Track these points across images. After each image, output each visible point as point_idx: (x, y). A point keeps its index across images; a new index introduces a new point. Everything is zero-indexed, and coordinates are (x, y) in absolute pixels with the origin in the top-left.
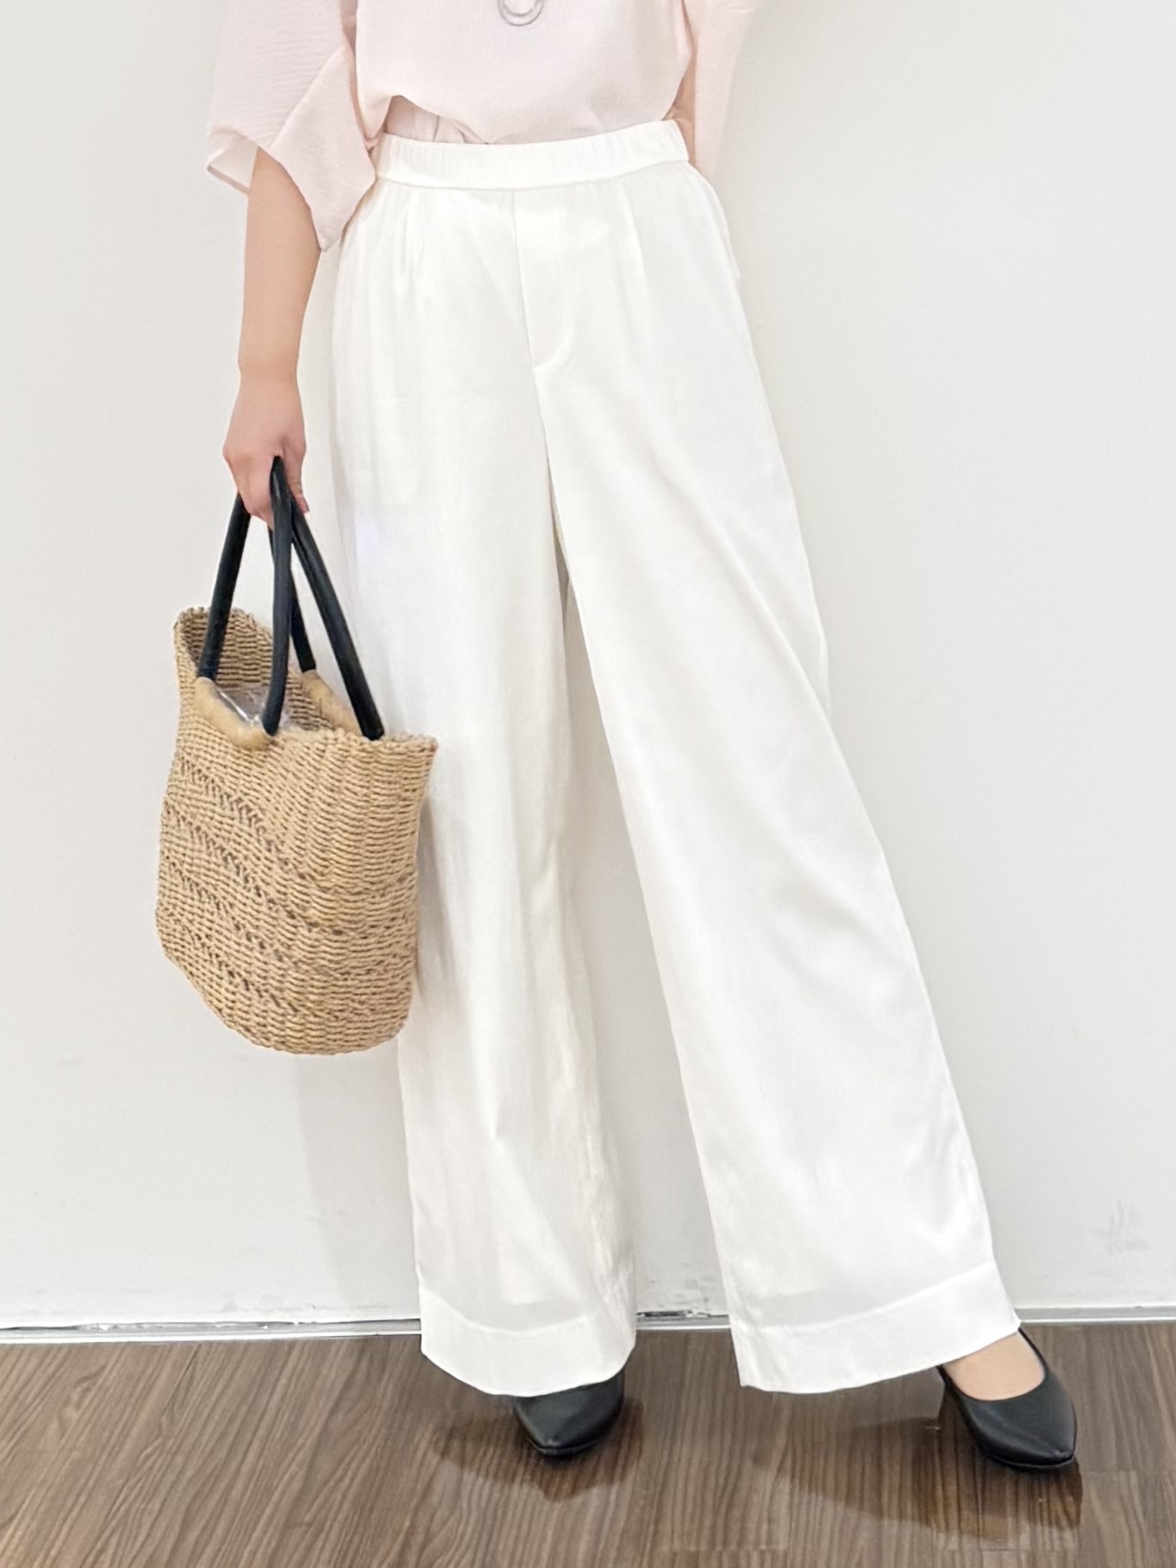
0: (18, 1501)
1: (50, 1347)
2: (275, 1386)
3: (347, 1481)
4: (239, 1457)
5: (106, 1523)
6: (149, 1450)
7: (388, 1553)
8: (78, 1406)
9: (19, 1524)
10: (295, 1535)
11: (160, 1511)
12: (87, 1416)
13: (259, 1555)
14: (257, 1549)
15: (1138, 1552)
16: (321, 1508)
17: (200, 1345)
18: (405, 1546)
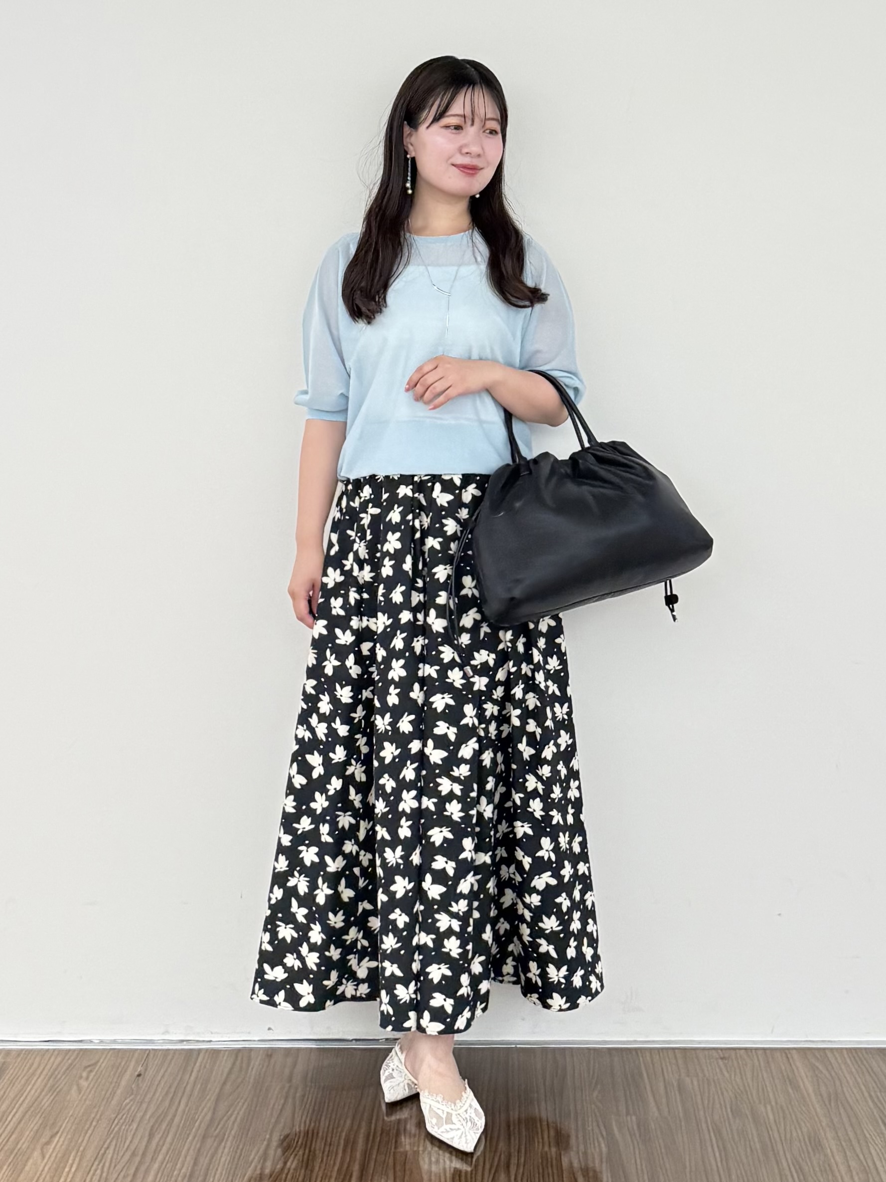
0: (60, 1124)
1: (69, 1050)
2: (192, 1071)
3: (234, 1116)
4: (176, 1103)
5: (108, 1135)
6: (127, 1101)
7: (258, 1152)
8: (87, 1078)
9: (61, 1135)
10: (209, 1141)
11: (137, 1129)
12: (91, 1085)
13: (191, 1151)
14: (189, 1150)
15: (637, 1152)
16: (222, 1128)
17: (149, 1050)
18: (268, 1146)
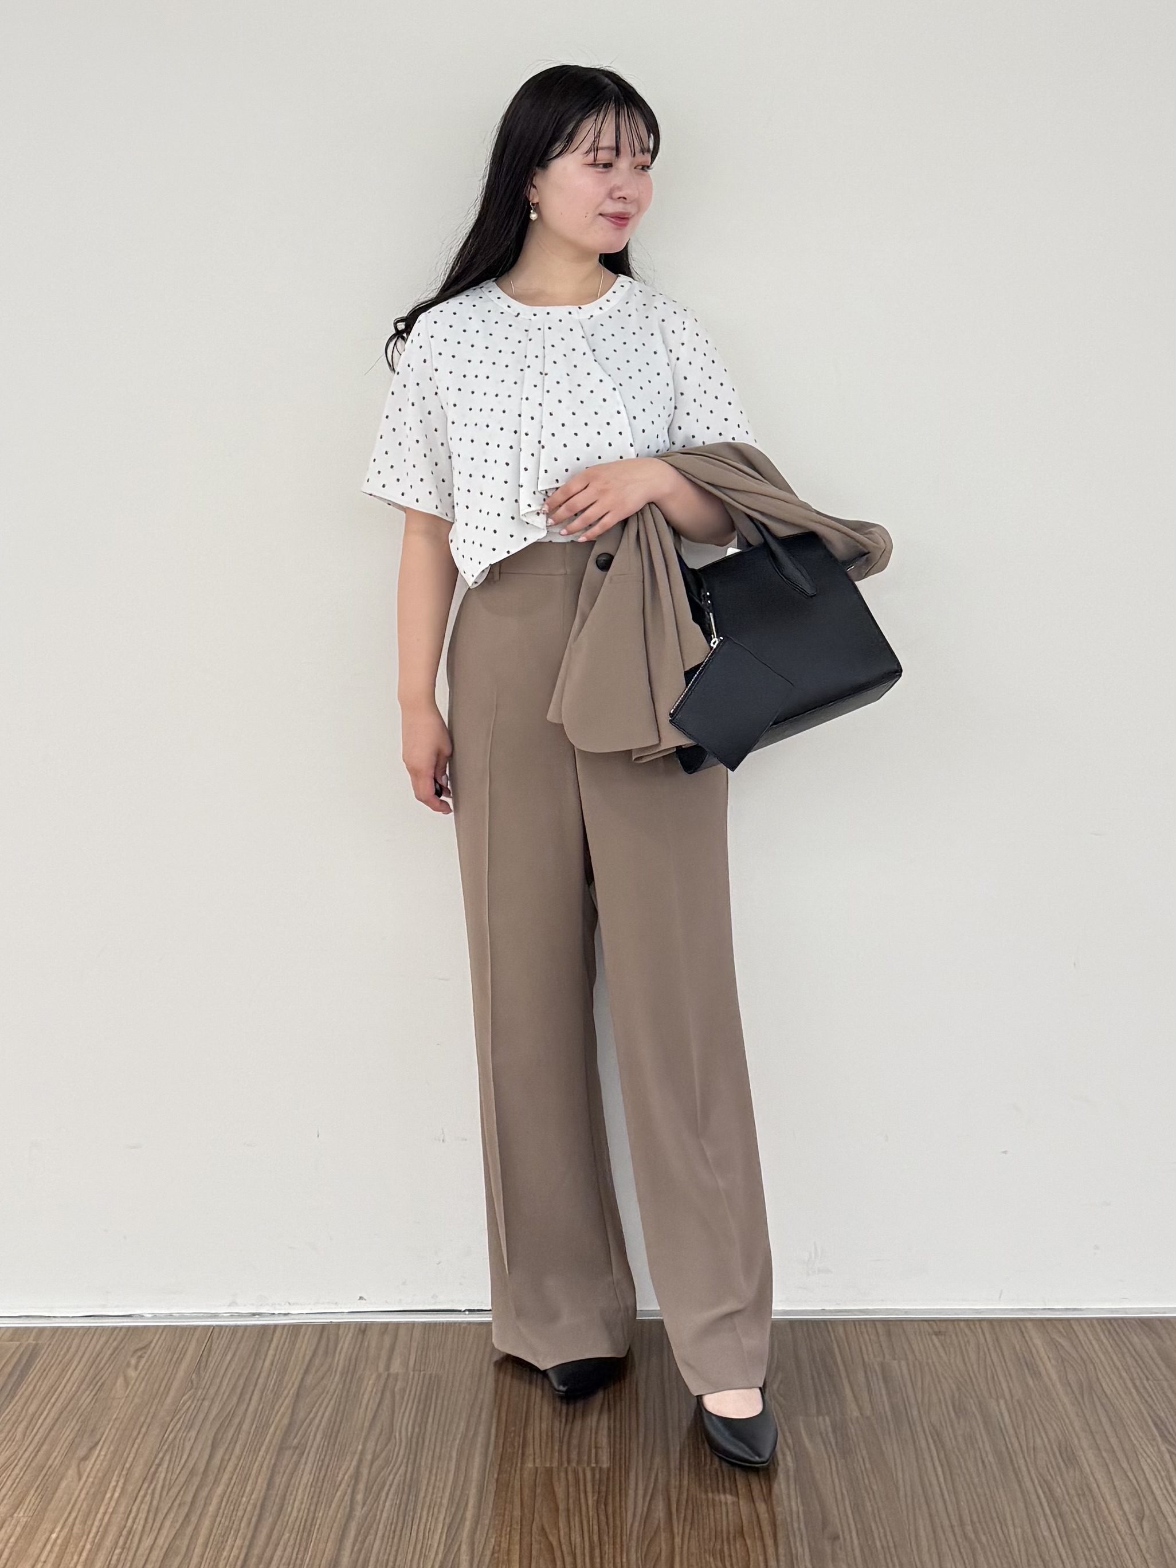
0: (101, 1430)
1: (115, 1328)
2: (266, 1356)
3: (318, 1418)
4: (246, 1403)
5: (161, 1446)
6: (185, 1398)
7: (349, 1468)
8: (137, 1366)
9: (102, 1447)
10: (287, 1454)
11: (196, 1439)
12: (142, 1375)
13: (264, 1470)
14: (261, 1466)
16: (303, 1436)
17: (214, 1327)
18: (360, 1461)
